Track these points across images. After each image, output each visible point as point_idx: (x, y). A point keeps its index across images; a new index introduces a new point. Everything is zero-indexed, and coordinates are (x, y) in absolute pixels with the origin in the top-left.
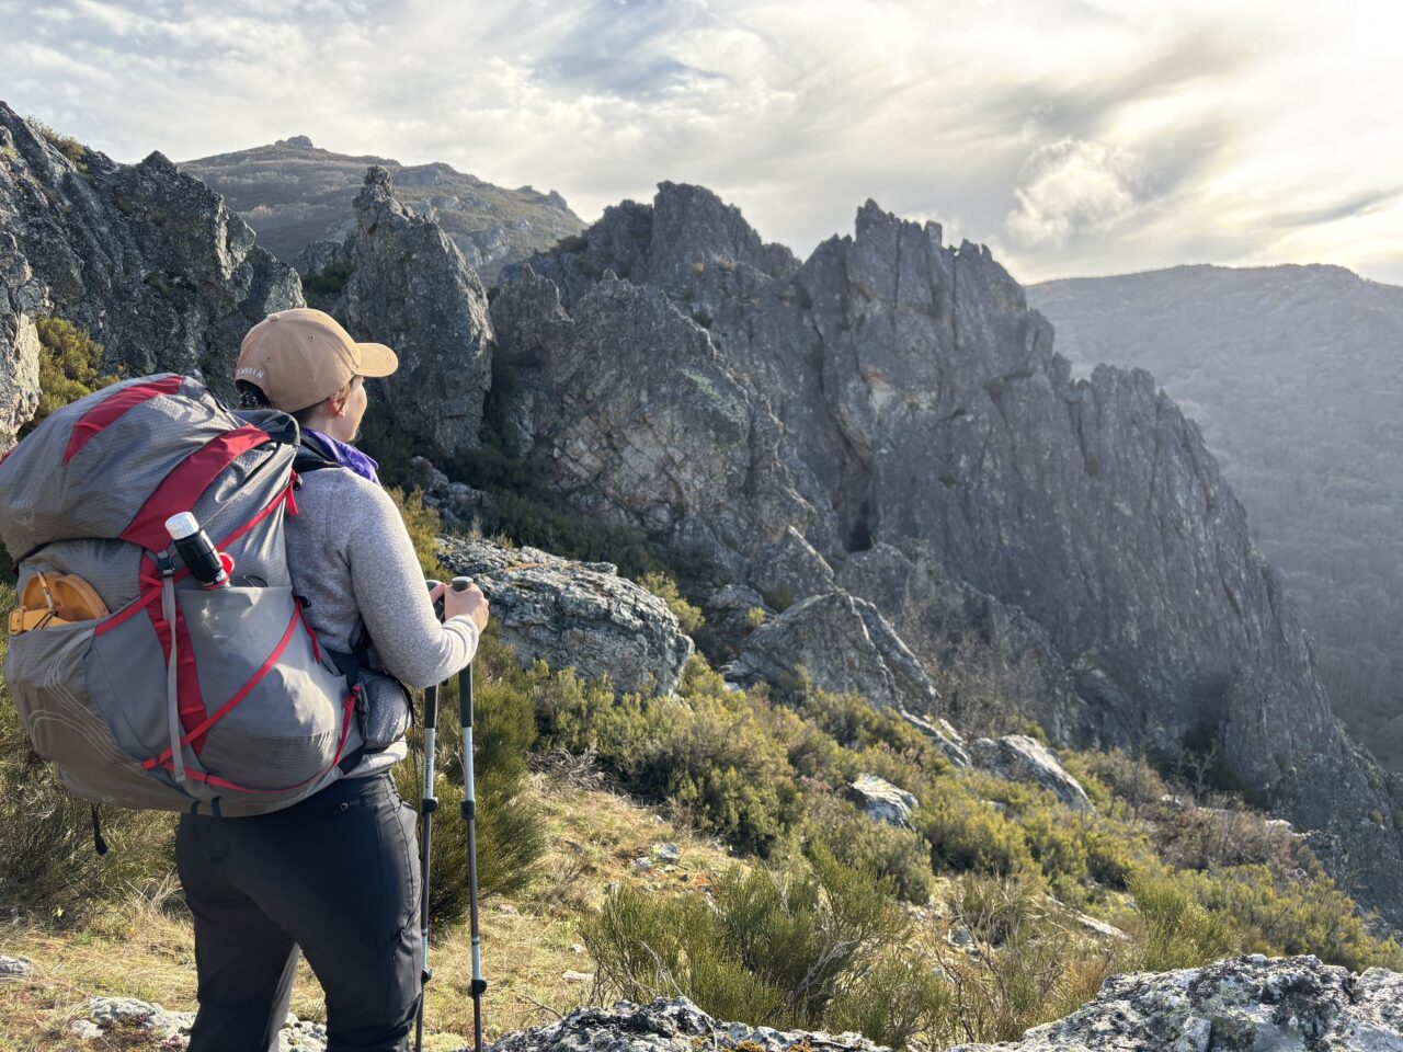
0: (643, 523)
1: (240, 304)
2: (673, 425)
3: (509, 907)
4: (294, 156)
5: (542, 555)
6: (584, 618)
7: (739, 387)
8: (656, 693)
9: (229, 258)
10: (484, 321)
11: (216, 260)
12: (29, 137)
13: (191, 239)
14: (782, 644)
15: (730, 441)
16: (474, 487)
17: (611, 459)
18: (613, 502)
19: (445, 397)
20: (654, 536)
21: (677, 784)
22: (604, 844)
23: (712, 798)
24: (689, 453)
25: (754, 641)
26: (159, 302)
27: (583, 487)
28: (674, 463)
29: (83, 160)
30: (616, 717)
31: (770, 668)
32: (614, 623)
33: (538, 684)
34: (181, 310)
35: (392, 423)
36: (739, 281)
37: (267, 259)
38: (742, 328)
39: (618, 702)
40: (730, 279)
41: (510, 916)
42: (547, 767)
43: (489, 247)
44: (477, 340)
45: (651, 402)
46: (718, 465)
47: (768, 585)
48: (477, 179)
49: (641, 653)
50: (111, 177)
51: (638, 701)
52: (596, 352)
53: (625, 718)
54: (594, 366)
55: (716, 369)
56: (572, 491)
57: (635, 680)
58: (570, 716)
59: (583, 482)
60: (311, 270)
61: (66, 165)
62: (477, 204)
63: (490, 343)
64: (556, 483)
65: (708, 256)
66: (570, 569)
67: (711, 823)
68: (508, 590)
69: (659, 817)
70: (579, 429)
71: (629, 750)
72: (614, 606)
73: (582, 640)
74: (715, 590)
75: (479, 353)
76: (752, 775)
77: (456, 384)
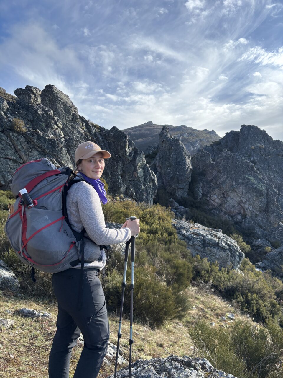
0: (233, 219)
1: (130, 161)
2: (243, 191)
3: (181, 324)
4: (148, 126)
5: (200, 226)
6: (211, 244)
7: (263, 180)
8: (233, 268)
9: (128, 150)
10: (190, 164)
11: (126, 150)
12: (88, 124)
13: (120, 146)
14: (277, 258)
15: (260, 196)
16: (185, 207)
17: (224, 201)
18: (224, 213)
19: (179, 183)
20: (236, 223)
21: (237, 296)
22: (212, 310)
23: (248, 303)
24: (247, 199)
25: (267, 256)
26: (113, 161)
27: (215, 208)
28: (243, 202)
29: (99, 129)
30: (219, 274)
31: (273, 265)
32: (220, 247)
33: (196, 262)
34: (117, 162)
35: (165, 190)
36: (265, 151)
37: (137, 150)
38: (266, 164)
39: (220, 270)
40: (263, 151)
41: (181, 327)
42: (198, 286)
43: (195, 146)
44: (188, 169)
45: (236, 185)
46: (256, 203)
47: (272, 240)
48: (192, 128)
49: (228, 256)
50: (105, 132)
51: (226, 270)
52: (220, 171)
53: (222, 274)
54: (219, 175)
55: (256, 175)
56: (212, 209)
57: (226, 264)
58: (205, 272)
59: (216, 207)
60: (149, 153)
61: (95, 130)
62: (192, 135)
63: (191, 169)
64: (208, 207)
65: (256, 144)
66: (208, 230)
67: (247, 310)
68: (190, 234)
69: (230, 305)
70: (215, 192)
71: (222, 284)
72: (220, 242)
73: (210, 251)
74: (255, 240)
75: (188, 172)
76: (262, 297)
77: (182, 180)
